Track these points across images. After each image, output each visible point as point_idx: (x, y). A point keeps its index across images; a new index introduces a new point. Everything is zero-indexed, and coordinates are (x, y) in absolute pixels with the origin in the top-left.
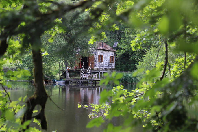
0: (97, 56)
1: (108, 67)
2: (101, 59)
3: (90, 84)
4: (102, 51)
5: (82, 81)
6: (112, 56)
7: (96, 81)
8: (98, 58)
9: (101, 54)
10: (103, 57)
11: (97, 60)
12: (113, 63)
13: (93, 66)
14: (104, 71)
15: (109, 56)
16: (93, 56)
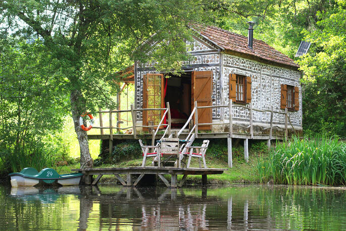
0: (225, 80)
1: (270, 123)
2: (245, 94)
3: (170, 188)
4: (247, 63)
5: (138, 175)
6: (288, 86)
7: (204, 177)
8: (231, 88)
9: (243, 73)
10: (254, 84)
11: (225, 94)
12: (293, 110)
13: (206, 115)
14: (253, 137)
15: (277, 83)
16: (207, 77)
